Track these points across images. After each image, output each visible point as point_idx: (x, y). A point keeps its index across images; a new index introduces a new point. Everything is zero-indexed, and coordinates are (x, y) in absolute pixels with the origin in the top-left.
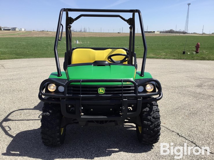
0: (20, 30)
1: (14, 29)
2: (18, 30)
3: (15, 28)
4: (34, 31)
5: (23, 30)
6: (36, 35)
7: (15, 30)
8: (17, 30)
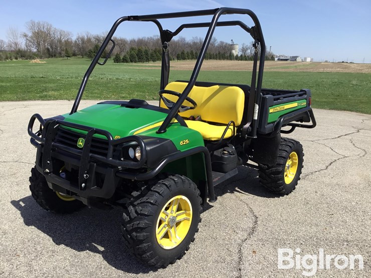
0: (304, 60)
1: (294, 59)
2: (301, 61)
3: (297, 57)
4: (326, 62)
5: (309, 60)
6: (327, 68)
7: (296, 60)
8: (299, 60)
